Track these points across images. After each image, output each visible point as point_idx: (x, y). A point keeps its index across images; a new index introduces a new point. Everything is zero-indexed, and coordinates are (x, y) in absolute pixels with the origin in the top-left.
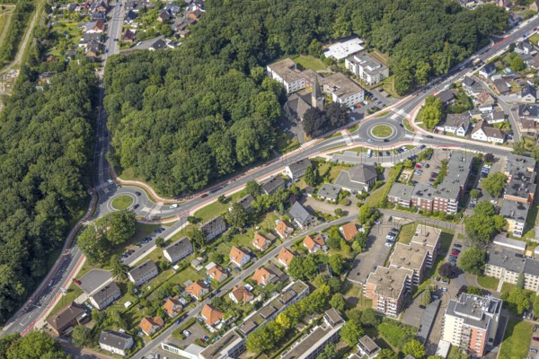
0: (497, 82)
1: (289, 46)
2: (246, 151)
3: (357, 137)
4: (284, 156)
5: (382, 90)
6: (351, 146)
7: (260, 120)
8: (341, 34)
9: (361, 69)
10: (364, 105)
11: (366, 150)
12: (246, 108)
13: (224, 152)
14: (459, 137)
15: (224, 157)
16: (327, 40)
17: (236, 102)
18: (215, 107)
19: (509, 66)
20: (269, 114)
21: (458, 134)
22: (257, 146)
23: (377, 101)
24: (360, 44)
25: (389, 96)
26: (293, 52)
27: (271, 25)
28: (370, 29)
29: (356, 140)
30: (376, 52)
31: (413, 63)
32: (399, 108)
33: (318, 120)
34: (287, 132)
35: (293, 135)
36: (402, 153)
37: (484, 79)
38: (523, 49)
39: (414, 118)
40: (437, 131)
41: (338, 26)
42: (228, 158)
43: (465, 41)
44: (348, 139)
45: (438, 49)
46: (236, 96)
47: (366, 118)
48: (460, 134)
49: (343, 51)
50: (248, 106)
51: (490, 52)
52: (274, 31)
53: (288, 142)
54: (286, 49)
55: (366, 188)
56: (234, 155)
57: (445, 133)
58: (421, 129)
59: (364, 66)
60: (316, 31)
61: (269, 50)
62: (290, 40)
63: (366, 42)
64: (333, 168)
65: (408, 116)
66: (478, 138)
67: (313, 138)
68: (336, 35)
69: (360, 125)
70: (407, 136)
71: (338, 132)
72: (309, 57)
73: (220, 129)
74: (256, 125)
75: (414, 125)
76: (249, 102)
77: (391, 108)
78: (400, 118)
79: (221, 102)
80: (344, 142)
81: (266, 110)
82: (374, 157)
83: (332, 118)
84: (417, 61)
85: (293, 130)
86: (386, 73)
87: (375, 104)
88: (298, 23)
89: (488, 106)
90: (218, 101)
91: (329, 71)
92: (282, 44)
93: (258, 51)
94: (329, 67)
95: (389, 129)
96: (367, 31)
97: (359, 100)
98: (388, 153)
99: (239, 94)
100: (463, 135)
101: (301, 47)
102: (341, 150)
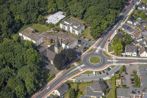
0: (138, 26)
1: (27, 20)
2: (32, 86)
3: (83, 65)
4: (49, 83)
5: (85, 38)
6: (82, 71)
7: (34, 66)
8: (52, 10)
9: (71, 28)
10: (79, 47)
11: (92, 72)
12: (22, 60)
13: (20, 89)
14: (134, 57)
15: (20, 92)
16: (45, 14)
17: (15, 57)
18: (4, 63)
19: (139, 17)
20: (36, 61)
21: (133, 55)
22: (37, 82)
23: (85, 44)
24: (63, 14)
25: (90, 40)
26: (29, 23)
27: (15, 10)
28: (67, 6)
29: (84, 67)
30: (72, 17)
31: (99, 22)
32: (98, 46)
33: (63, 60)
34: (44, 69)
35: (49, 71)
36: (111, 71)
37: (131, 25)
38: (142, 8)
39: (107, 50)
40: (122, 56)
41: (50, 6)
42: (23, 92)
43: (118, 7)
44: (79, 67)
45: (108, 13)
46: (14, 54)
47: (83, 54)
48: (134, 55)
49: (55, 19)
50: (23, 58)
51: (127, 11)
52: (17, 13)
53: (48, 75)
54: (26, 22)
55: (103, 94)
56: (25, 89)
57: (126, 56)
58: (114, 56)
59: (72, 26)
60: (40, 10)
61: (17, 24)
62: (27, 17)
63: (65, 13)
64: (79, 85)
65: (104, 50)
66: (144, 56)
67: (60, 70)
68: (50, 11)
69: (82, 58)
70: (109, 60)
71: (72, 64)
72: (38, 24)
73: (12, 75)
74: (32, 69)
75: (109, 54)
76: (23, 56)
77: (93, 47)
78: (100, 51)
79: (6, 58)
80: (78, 70)
81: (34, 59)
82: (97, 75)
83: (69, 58)
84: (101, 20)
85: (48, 67)
86: (83, 28)
87: (84, 45)
88: (30, 7)
89: (140, 38)
90: (4, 58)
91: (52, 31)
92: (23, 20)
93: (12, 25)
94: (52, 29)
95: (98, 58)
96: (66, 7)
97: (76, 45)
98: (104, 72)
99: (15, 52)
100: (136, 55)
101: (33, 20)
102: (78, 74)
